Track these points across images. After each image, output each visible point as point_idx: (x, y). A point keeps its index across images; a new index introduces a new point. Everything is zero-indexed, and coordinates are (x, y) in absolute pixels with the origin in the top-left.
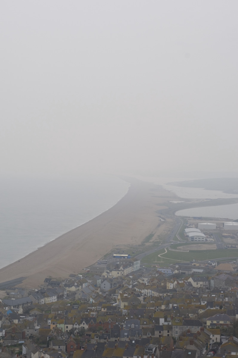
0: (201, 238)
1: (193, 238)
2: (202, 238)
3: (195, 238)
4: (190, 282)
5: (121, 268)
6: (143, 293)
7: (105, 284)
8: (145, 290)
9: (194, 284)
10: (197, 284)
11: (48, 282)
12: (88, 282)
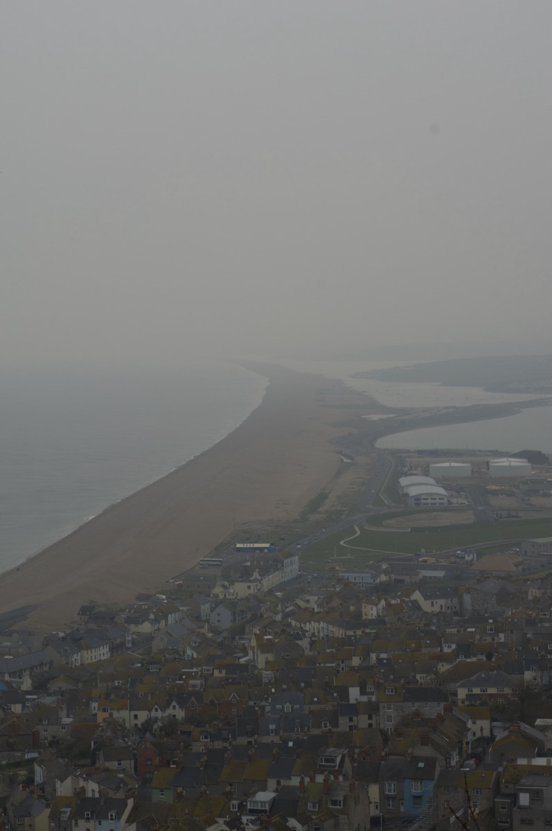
0: (437, 497)
1: (419, 499)
2: (440, 499)
3: (424, 499)
4: (416, 601)
5: (256, 575)
6: (307, 631)
7: (219, 615)
8: (312, 622)
9: (426, 606)
10: (432, 605)
11: (88, 613)
12: (179, 610)
